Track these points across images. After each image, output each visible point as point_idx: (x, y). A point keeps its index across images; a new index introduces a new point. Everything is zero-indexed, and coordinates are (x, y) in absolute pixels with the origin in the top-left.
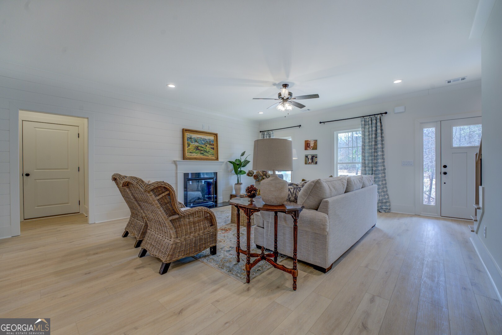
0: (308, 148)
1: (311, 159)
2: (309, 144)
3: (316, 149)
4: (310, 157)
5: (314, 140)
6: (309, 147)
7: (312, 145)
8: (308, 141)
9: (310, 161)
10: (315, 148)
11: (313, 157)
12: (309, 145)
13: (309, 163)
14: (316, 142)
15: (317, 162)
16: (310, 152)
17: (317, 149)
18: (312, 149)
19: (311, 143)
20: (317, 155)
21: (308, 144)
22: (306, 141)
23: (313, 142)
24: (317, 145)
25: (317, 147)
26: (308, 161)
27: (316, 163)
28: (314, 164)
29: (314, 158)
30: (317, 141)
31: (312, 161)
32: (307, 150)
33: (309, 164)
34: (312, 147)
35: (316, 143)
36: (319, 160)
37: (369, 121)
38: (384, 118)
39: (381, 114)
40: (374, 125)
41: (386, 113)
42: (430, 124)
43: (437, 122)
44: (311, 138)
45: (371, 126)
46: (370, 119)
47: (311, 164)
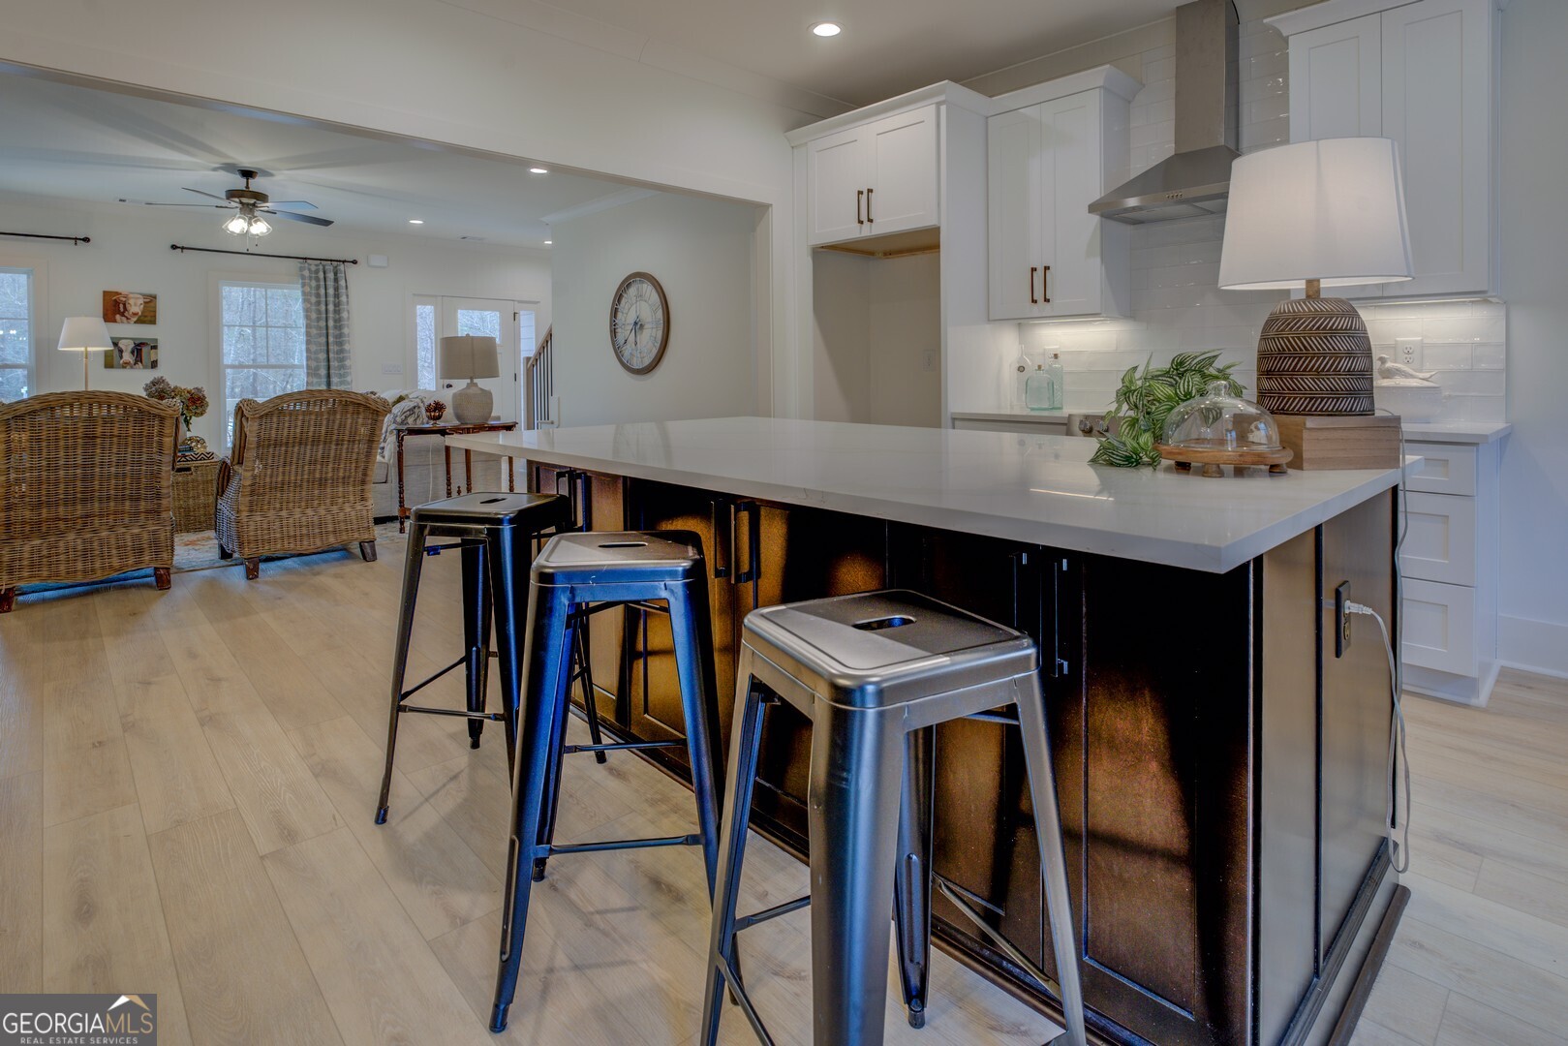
0: (118, 317)
1: (132, 352)
2: (124, 305)
3: (153, 321)
4: (127, 346)
5: (143, 295)
6: (123, 315)
7: (136, 307)
8: (117, 293)
9: (127, 357)
10: (148, 317)
11: (139, 348)
12: (121, 306)
13: (125, 365)
14: (150, 301)
15: (156, 361)
16: (129, 331)
17: (155, 323)
18: (135, 322)
19: (132, 301)
20: (156, 340)
21: (117, 303)
23: (141, 301)
24: (155, 312)
25: (155, 316)
26: (121, 357)
27: (154, 365)
28: (145, 367)
29: (145, 350)
30: (155, 297)
31: (139, 359)
32: (115, 321)
33: (125, 367)
34: (135, 314)
35: (152, 304)
36: (164, 355)
37: (317, 272)
38: (351, 272)
39: (344, 262)
40: (331, 283)
41: (355, 262)
42: (424, 298)
43: (436, 296)
44: (132, 286)
45: (322, 283)
46: (321, 267)
47: (132, 367)
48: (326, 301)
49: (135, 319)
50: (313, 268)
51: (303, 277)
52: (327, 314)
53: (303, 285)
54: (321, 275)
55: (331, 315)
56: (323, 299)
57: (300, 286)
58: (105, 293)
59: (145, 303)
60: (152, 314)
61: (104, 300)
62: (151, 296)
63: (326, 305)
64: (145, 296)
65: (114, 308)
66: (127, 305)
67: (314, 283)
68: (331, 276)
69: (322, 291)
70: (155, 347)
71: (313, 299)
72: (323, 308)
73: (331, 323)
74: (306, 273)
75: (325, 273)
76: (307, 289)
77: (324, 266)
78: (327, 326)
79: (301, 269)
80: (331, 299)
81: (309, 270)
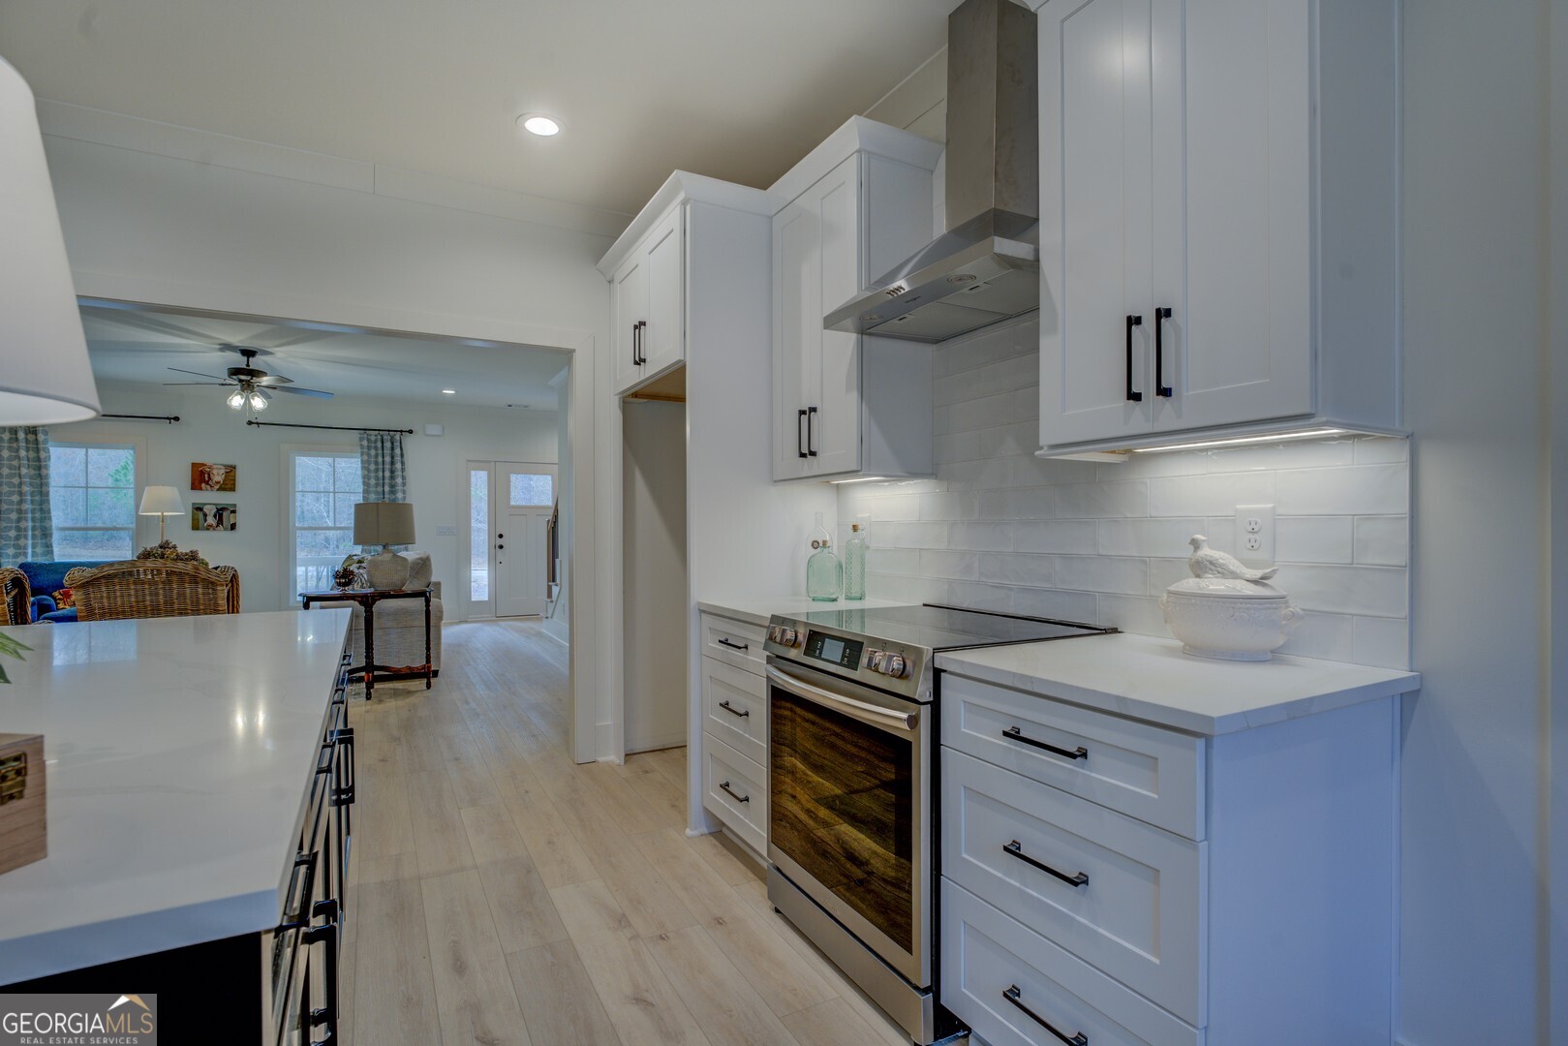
0: (203, 485)
1: (215, 516)
2: (209, 475)
3: (233, 489)
4: (210, 510)
5: (225, 466)
6: (207, 483)
7: (218, 476)
8: (203, 465)
9: (211, 520)
10: (229, 484)
11: (220, 513)
12: (206, 475)
13: (209, 527)
14: (231, 470)
15: (235, 524)
18: (217, 490)
19: (215, 472)
20: (235, 505)
21: (202, 473)
22: (194, 465)
23: (223, 471)
25: (234, 484)
26: (206, 521)
27: (233, 527)
28: (226, 529)
29: (225, 514)
31: (220, 521)
32: (201, 489)
33: (208, 529)
34: (218, 483)
35: (232, 474)
36: (240, 518)
37: (376, 441)
38: (408, 440)
39: (401, 431)
40: (387, 452)
41: (411, 432)
42: (480, 464)
43: (490, 462)
44: (215, 458)
45: (380, 452)
46: (379, 437)
47: (214, 529)
48: (383, 468)
49: (217, 487)
50: (373, 438)
51: (362, 447)
52: (383, 480)
53: (362, 454)
54: (379, 444)
55: (387, 481)
56: (381, 467)
57: (359, 455)
58: (193, 465)
59: (227, 472)
60: (232, 482)
61: (192, 471)
62: (231, 466)
63: (383, 472)
64: (226, 466)
65: (200, 477)
66: (212, 475)
67: (373, 452)
68: (388, 445)
69: (380, 459)
70: (234, 512)
71: (372, 467)
72: (381, 474)
73: (387, 489)
74: (365, 443)
75: (383, 443)
76: (366, 458)
77: (382, 436)
78: (383, 491)
79: (361, 439)
80: (387, 466)
81: (368, 440)
